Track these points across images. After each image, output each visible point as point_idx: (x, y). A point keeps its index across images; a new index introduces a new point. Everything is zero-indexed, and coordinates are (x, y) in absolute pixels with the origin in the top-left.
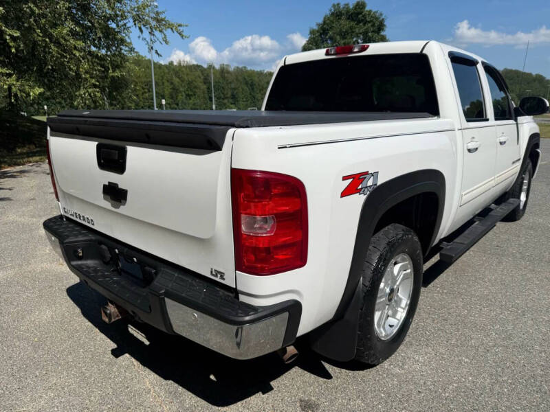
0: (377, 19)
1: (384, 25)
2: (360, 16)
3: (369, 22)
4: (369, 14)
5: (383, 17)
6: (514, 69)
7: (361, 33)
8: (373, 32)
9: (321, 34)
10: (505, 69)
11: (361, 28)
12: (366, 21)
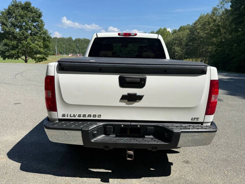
0: (38, 11)
1: (42, 15)
2: (29, 9)
3: (34, 12)
4: (33, 9)
5: (41, 11)
6: (87, 39)
7: (31, 17)
8: (37, 17)
9: (7, 15)
10: (84, 38)
11: (30, 15)
12: (33, 12)
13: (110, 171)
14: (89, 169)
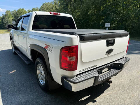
13: (90, 96)
14: (80, 100)
